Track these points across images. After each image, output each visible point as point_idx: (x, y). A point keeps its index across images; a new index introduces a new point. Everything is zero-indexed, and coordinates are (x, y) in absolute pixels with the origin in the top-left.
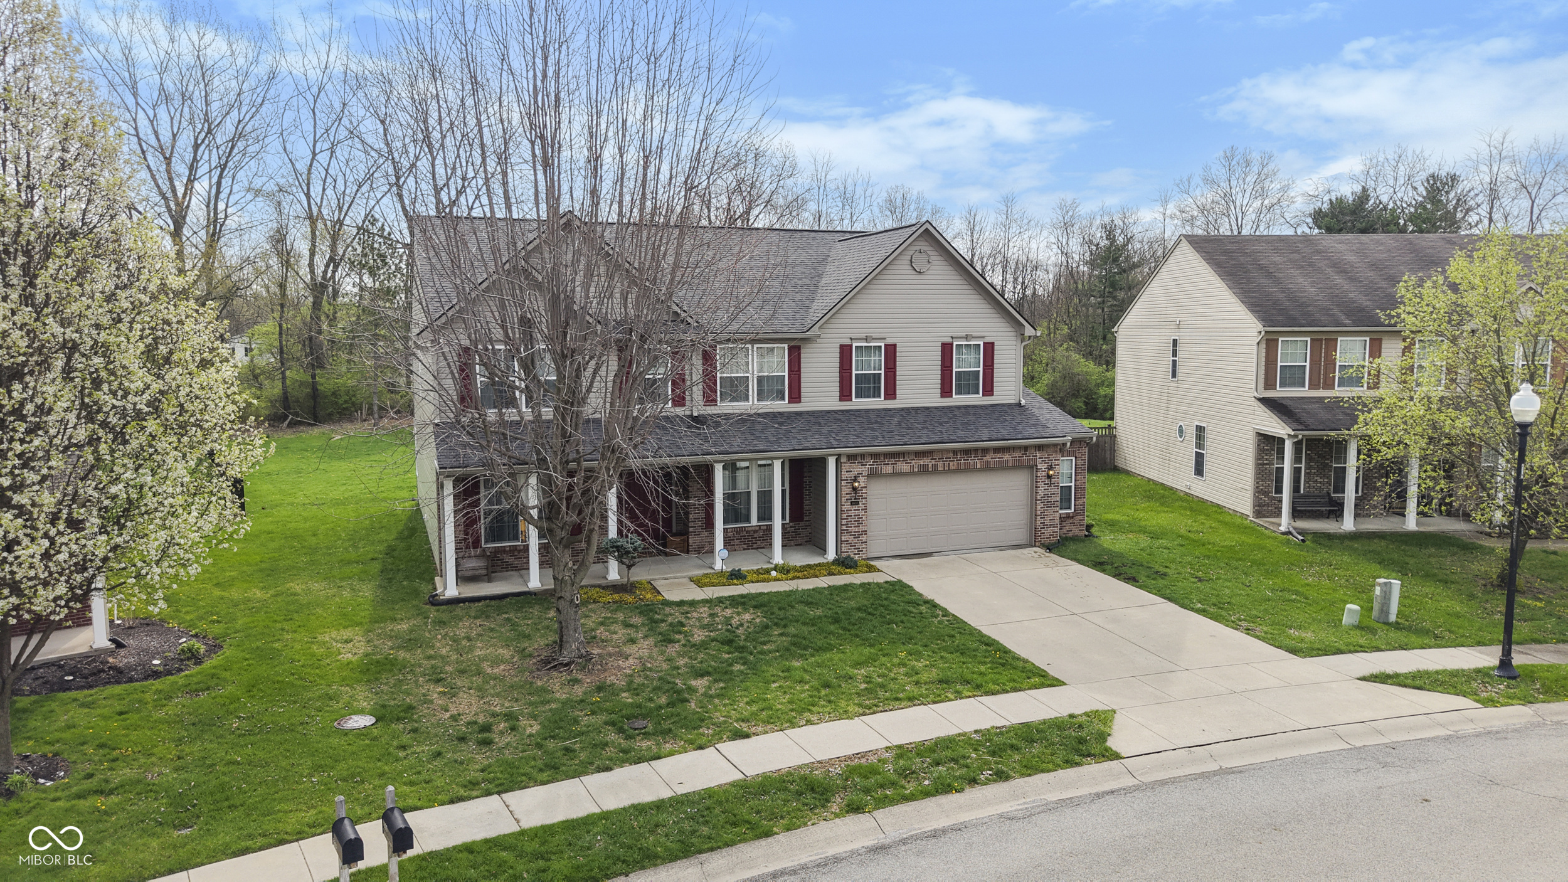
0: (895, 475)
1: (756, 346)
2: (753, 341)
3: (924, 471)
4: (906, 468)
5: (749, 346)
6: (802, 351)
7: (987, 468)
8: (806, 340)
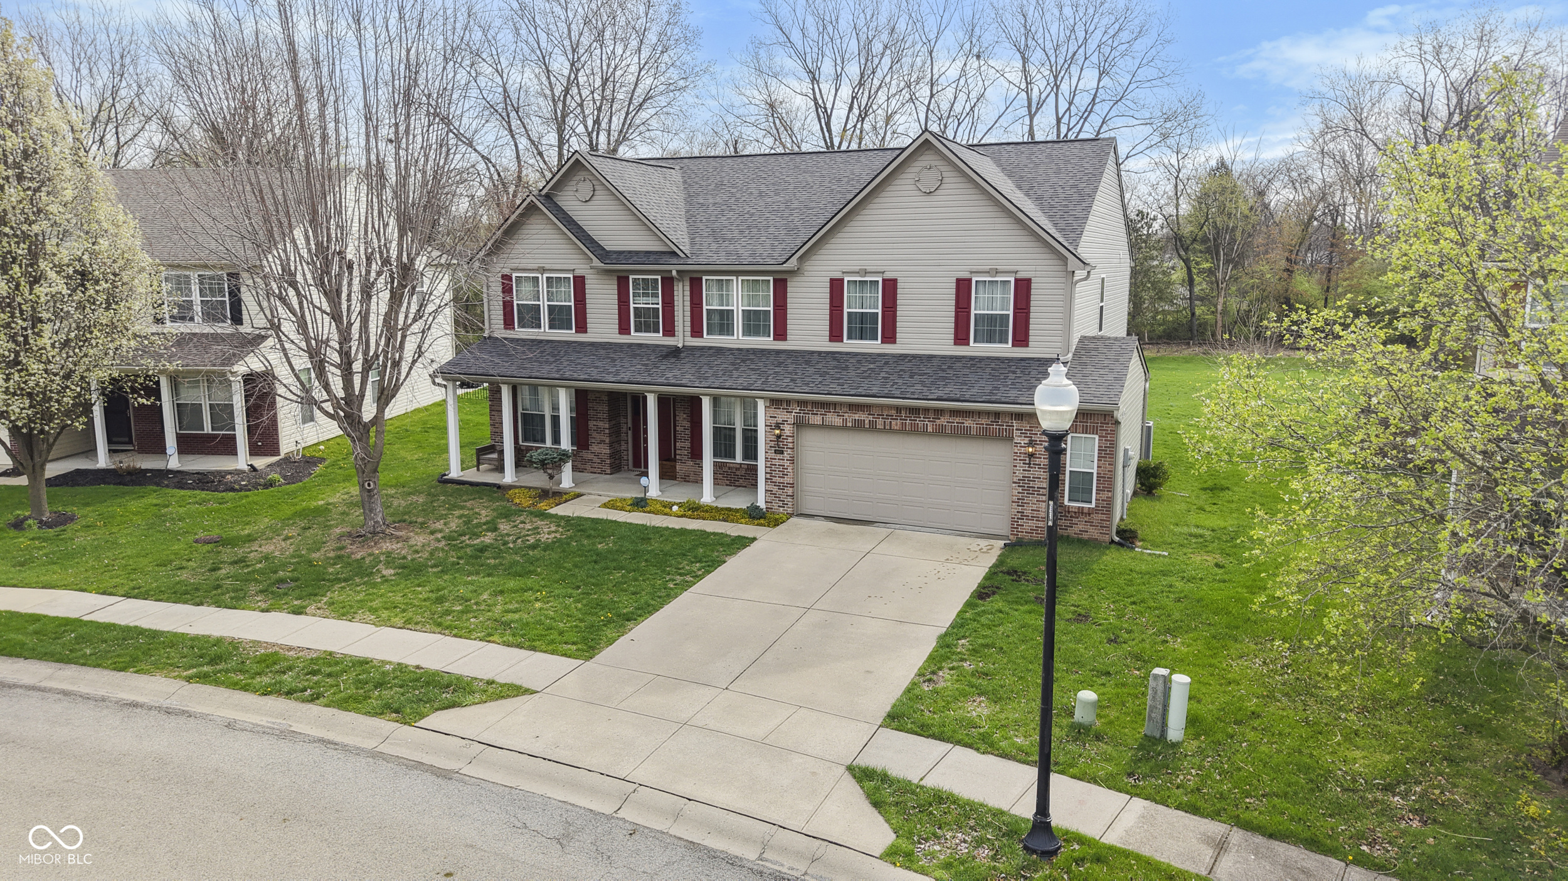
0: (823, 427)
1: (740, 278)
2: (737, 273)
3: (858, 426)
4: (838, 421)
5: (734, 278)
6: (789, 284)
7: (940, 432)
8: (792, 273)
